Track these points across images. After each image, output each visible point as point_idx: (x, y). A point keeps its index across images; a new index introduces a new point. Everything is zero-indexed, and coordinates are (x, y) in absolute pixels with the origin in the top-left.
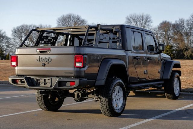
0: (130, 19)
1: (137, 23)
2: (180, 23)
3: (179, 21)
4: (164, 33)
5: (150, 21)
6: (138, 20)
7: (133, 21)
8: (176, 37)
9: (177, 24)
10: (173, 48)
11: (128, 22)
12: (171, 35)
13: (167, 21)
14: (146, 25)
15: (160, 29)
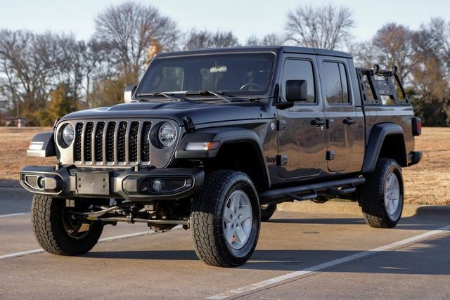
0: (297, 17)
1: (315, 29)
2: (433, 31)
3: (429, 24)
4: (390, 56)
5: (350, 24)
6: (318, 19)
7: (305, 22)
8: (423, 66)
9: (425, 31)
10: (416, 97)
11: (292, 25)
12: (408, 61)
13: (397, 25)
14: (340, 34)
15: (378, 45)
